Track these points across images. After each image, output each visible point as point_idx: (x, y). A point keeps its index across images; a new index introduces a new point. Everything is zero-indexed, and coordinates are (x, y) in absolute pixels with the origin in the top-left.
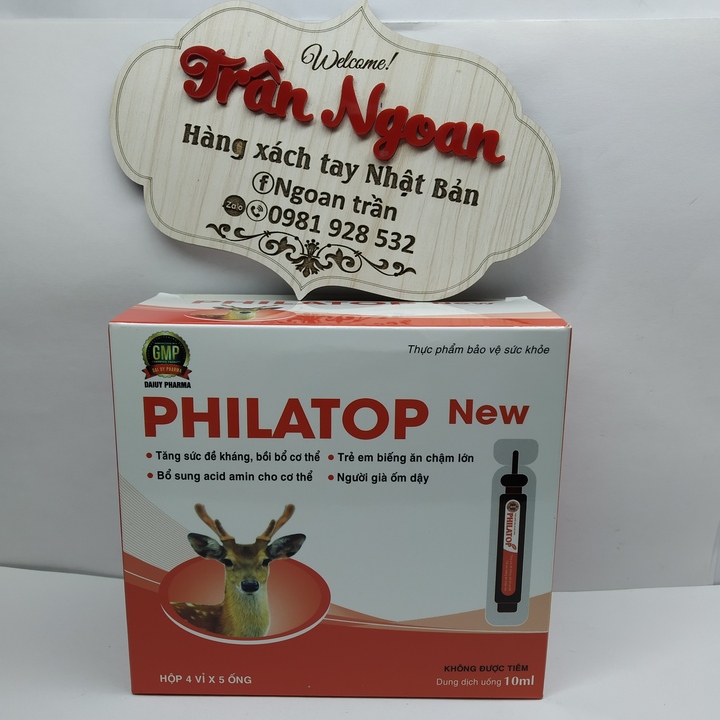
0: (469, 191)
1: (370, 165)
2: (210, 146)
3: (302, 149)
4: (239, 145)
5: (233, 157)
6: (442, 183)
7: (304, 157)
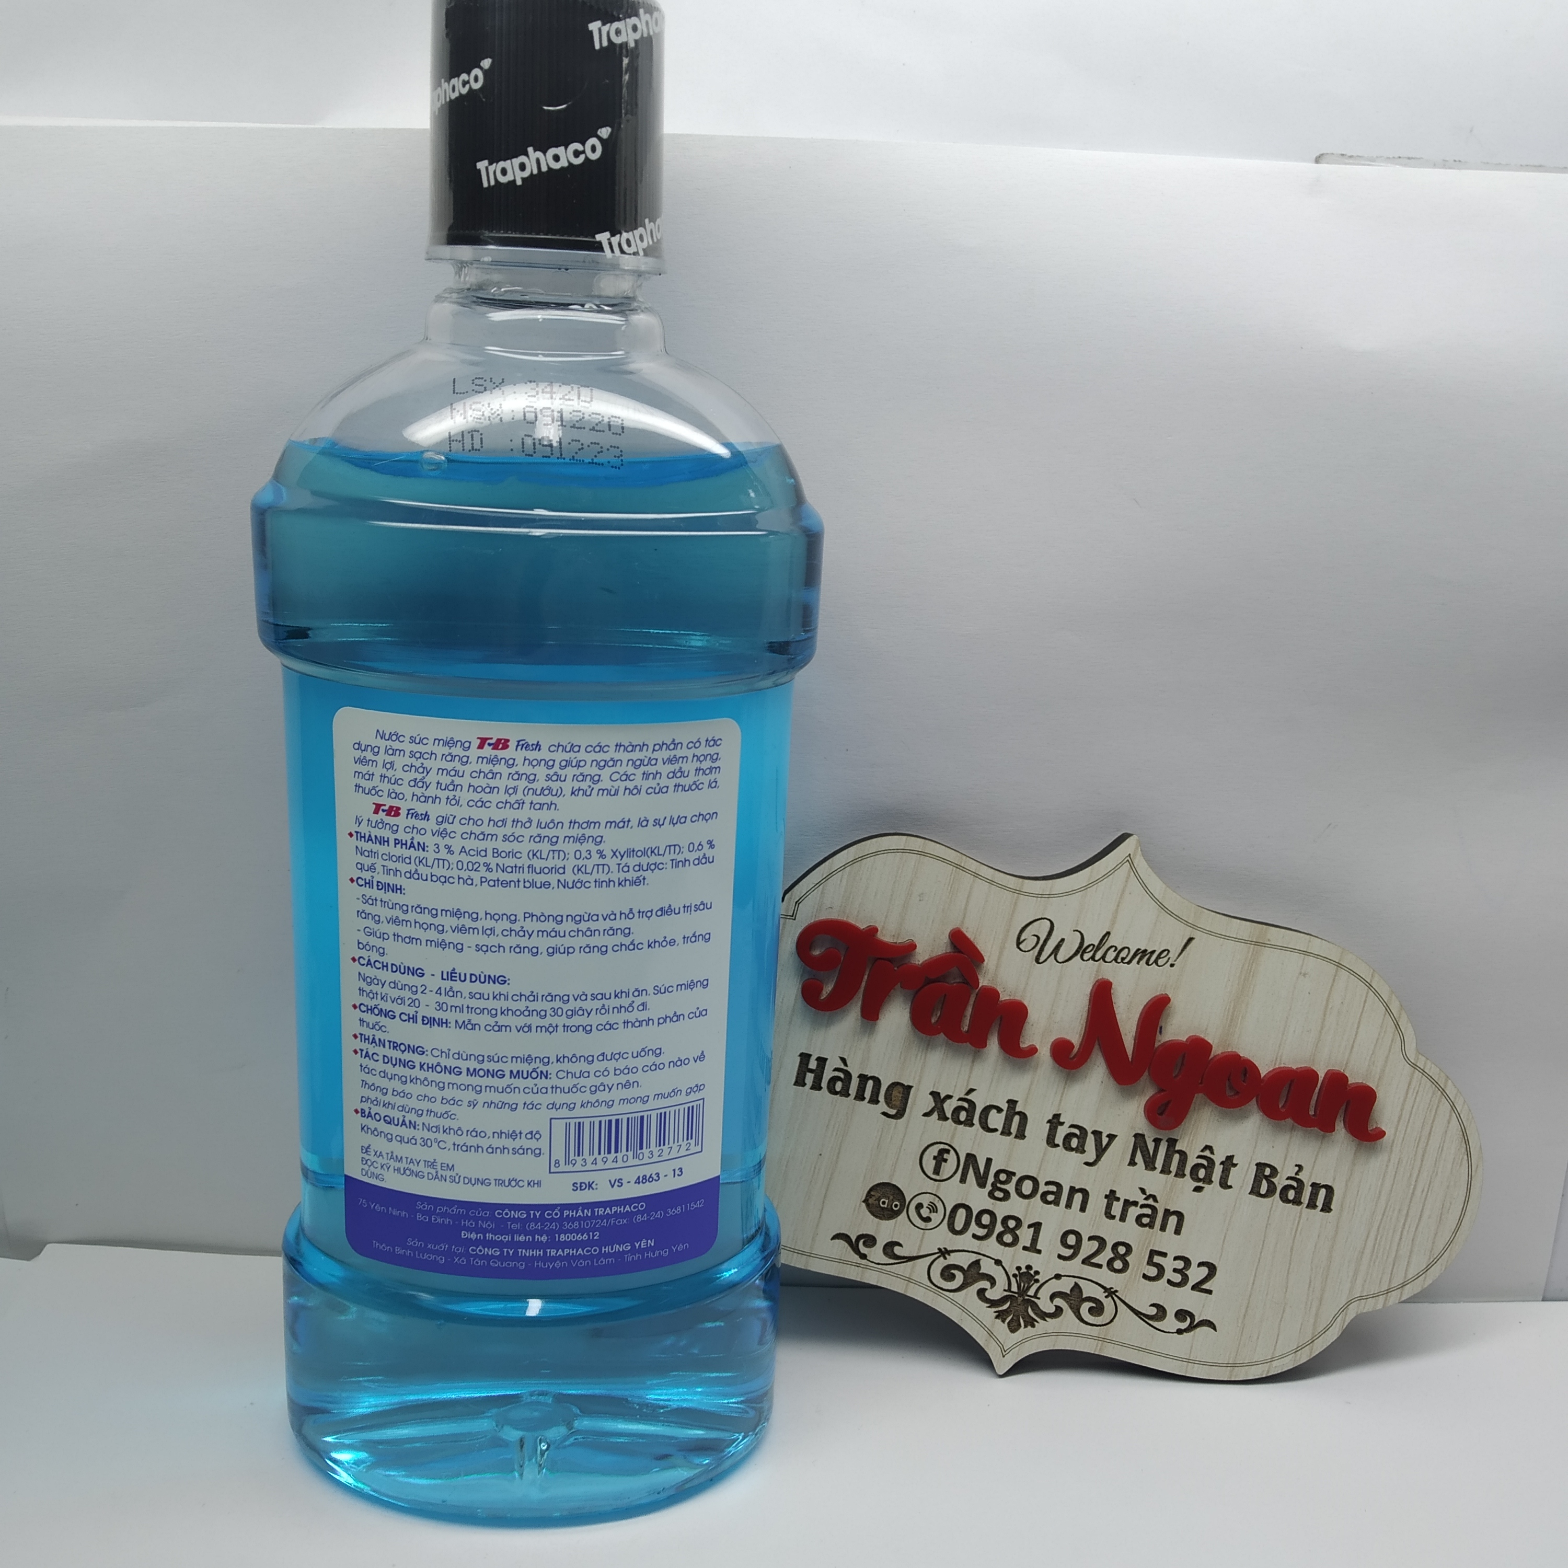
0: (1316, 1187)
1: (1136, 1136)
2: (845, 1093)
3: (1012, 1103)
4: (897, 1093)
5: (884, 1114)
6: (1268, 1171)
7: (1017, 1119)
